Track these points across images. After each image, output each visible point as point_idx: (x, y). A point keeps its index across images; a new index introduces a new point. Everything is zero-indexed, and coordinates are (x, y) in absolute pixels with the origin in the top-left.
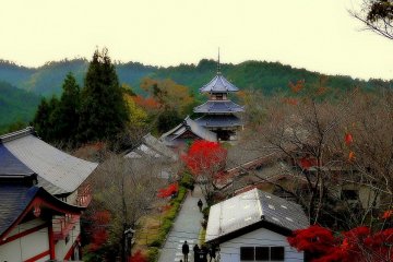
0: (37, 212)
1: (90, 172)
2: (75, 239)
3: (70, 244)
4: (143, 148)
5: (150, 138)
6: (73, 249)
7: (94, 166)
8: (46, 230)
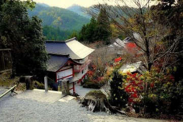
0: (69, 64)
1: (91, 52)
2: (86, 72)
3: (84, 74)
4: (115, 44)
5: (118, 40)
6: (85, 76)
7: (93, 50)
8: (72, 69)
